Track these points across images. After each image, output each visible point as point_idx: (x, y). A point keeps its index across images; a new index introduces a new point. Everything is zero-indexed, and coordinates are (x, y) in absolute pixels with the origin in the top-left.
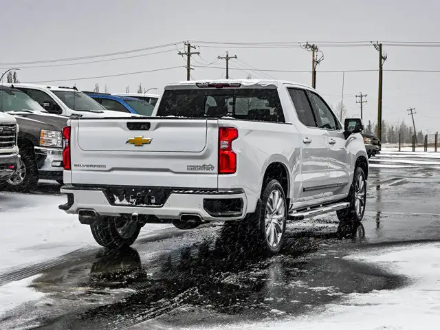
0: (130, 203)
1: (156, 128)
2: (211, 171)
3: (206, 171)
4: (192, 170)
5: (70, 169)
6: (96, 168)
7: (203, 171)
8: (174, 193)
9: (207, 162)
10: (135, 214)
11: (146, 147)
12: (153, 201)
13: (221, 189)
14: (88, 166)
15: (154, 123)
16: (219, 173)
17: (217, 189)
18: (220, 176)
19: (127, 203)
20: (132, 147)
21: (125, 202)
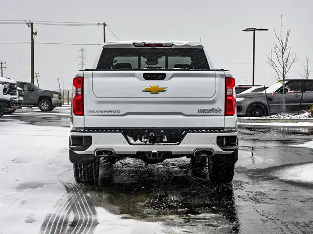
0: (143, 143)
1: (170, 78)
2: (219, 114)
3: (214, 114)
4: (202, 113)
5: (83, 115)
6: (110, 113)
7: (212, 114)
8: (190, 132)
9: (215, 106)
10: (154, 151)
11: (161, 94)
12: (165, 140)
13: (227, 128)
14: (102, 112)
15: (169, 74)
16: (226, 115)
17: (223, 128)
18: (226, 117)
19: (141, 143)
20: (148, 94)
21: (138, 142)
